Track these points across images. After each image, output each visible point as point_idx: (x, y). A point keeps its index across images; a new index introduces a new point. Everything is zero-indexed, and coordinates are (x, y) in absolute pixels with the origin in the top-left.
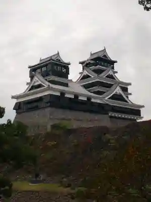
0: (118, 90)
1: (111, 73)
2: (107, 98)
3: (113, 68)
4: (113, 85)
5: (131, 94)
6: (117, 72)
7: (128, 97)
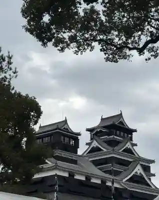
0: (139, 170)
1: (128, 145)
2: (124, 180)
3: (131, 139)
4: (131, 162)
5: (154, 175)
6: (136, 145)
7: (150, 179)
